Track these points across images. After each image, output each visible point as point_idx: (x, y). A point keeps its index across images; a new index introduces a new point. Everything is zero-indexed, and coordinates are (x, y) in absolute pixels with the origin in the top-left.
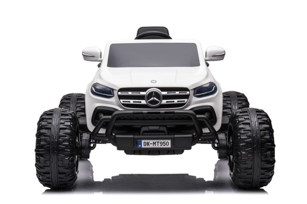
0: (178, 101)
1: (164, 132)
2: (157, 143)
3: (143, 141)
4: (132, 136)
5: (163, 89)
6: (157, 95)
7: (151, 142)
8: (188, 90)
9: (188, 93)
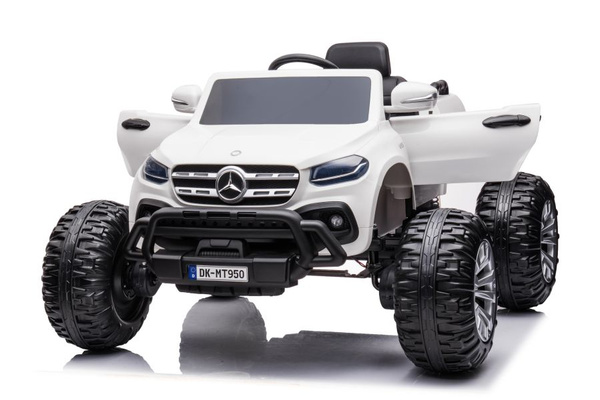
0: (276, 193)
1: (237, 251)
2: (222, 273)
3: (198, 268)
4: (178, 257)
5: (248, 168)
6: (237, 180)
7: (213, 269)
8: (297, 171)
9: (296, 176)
